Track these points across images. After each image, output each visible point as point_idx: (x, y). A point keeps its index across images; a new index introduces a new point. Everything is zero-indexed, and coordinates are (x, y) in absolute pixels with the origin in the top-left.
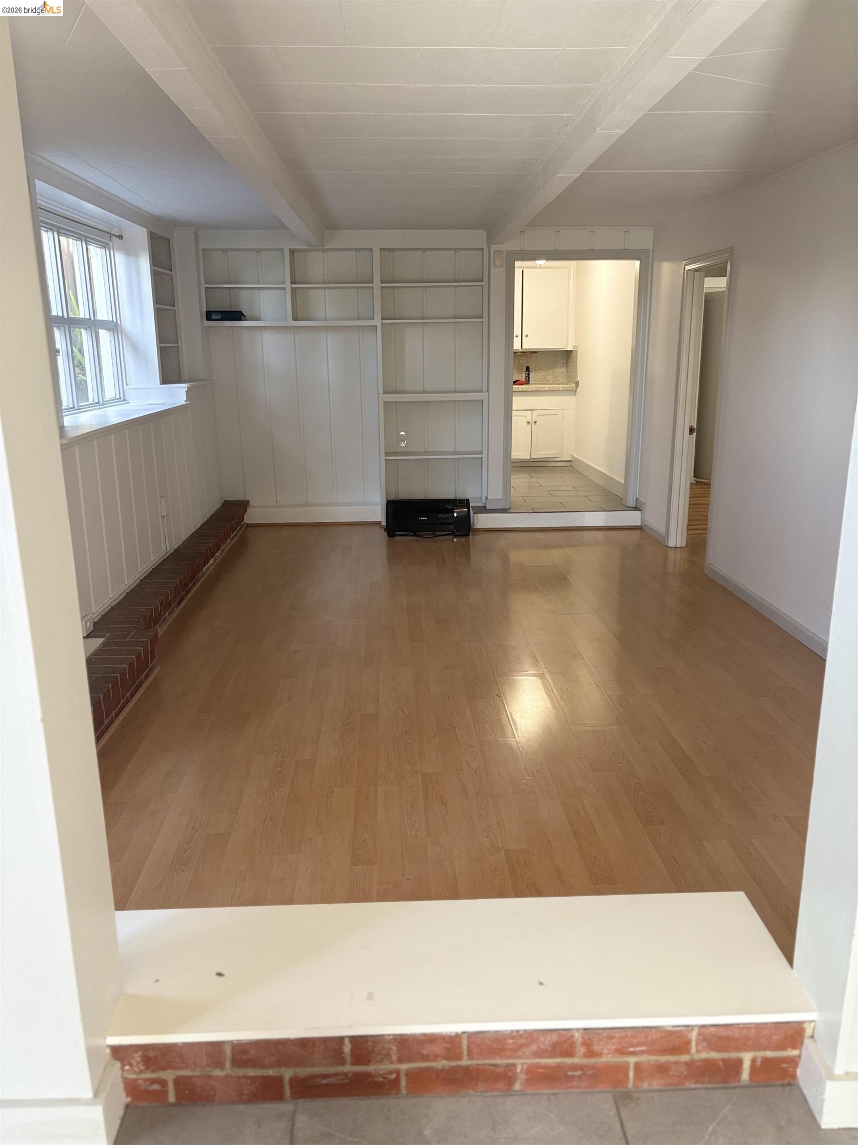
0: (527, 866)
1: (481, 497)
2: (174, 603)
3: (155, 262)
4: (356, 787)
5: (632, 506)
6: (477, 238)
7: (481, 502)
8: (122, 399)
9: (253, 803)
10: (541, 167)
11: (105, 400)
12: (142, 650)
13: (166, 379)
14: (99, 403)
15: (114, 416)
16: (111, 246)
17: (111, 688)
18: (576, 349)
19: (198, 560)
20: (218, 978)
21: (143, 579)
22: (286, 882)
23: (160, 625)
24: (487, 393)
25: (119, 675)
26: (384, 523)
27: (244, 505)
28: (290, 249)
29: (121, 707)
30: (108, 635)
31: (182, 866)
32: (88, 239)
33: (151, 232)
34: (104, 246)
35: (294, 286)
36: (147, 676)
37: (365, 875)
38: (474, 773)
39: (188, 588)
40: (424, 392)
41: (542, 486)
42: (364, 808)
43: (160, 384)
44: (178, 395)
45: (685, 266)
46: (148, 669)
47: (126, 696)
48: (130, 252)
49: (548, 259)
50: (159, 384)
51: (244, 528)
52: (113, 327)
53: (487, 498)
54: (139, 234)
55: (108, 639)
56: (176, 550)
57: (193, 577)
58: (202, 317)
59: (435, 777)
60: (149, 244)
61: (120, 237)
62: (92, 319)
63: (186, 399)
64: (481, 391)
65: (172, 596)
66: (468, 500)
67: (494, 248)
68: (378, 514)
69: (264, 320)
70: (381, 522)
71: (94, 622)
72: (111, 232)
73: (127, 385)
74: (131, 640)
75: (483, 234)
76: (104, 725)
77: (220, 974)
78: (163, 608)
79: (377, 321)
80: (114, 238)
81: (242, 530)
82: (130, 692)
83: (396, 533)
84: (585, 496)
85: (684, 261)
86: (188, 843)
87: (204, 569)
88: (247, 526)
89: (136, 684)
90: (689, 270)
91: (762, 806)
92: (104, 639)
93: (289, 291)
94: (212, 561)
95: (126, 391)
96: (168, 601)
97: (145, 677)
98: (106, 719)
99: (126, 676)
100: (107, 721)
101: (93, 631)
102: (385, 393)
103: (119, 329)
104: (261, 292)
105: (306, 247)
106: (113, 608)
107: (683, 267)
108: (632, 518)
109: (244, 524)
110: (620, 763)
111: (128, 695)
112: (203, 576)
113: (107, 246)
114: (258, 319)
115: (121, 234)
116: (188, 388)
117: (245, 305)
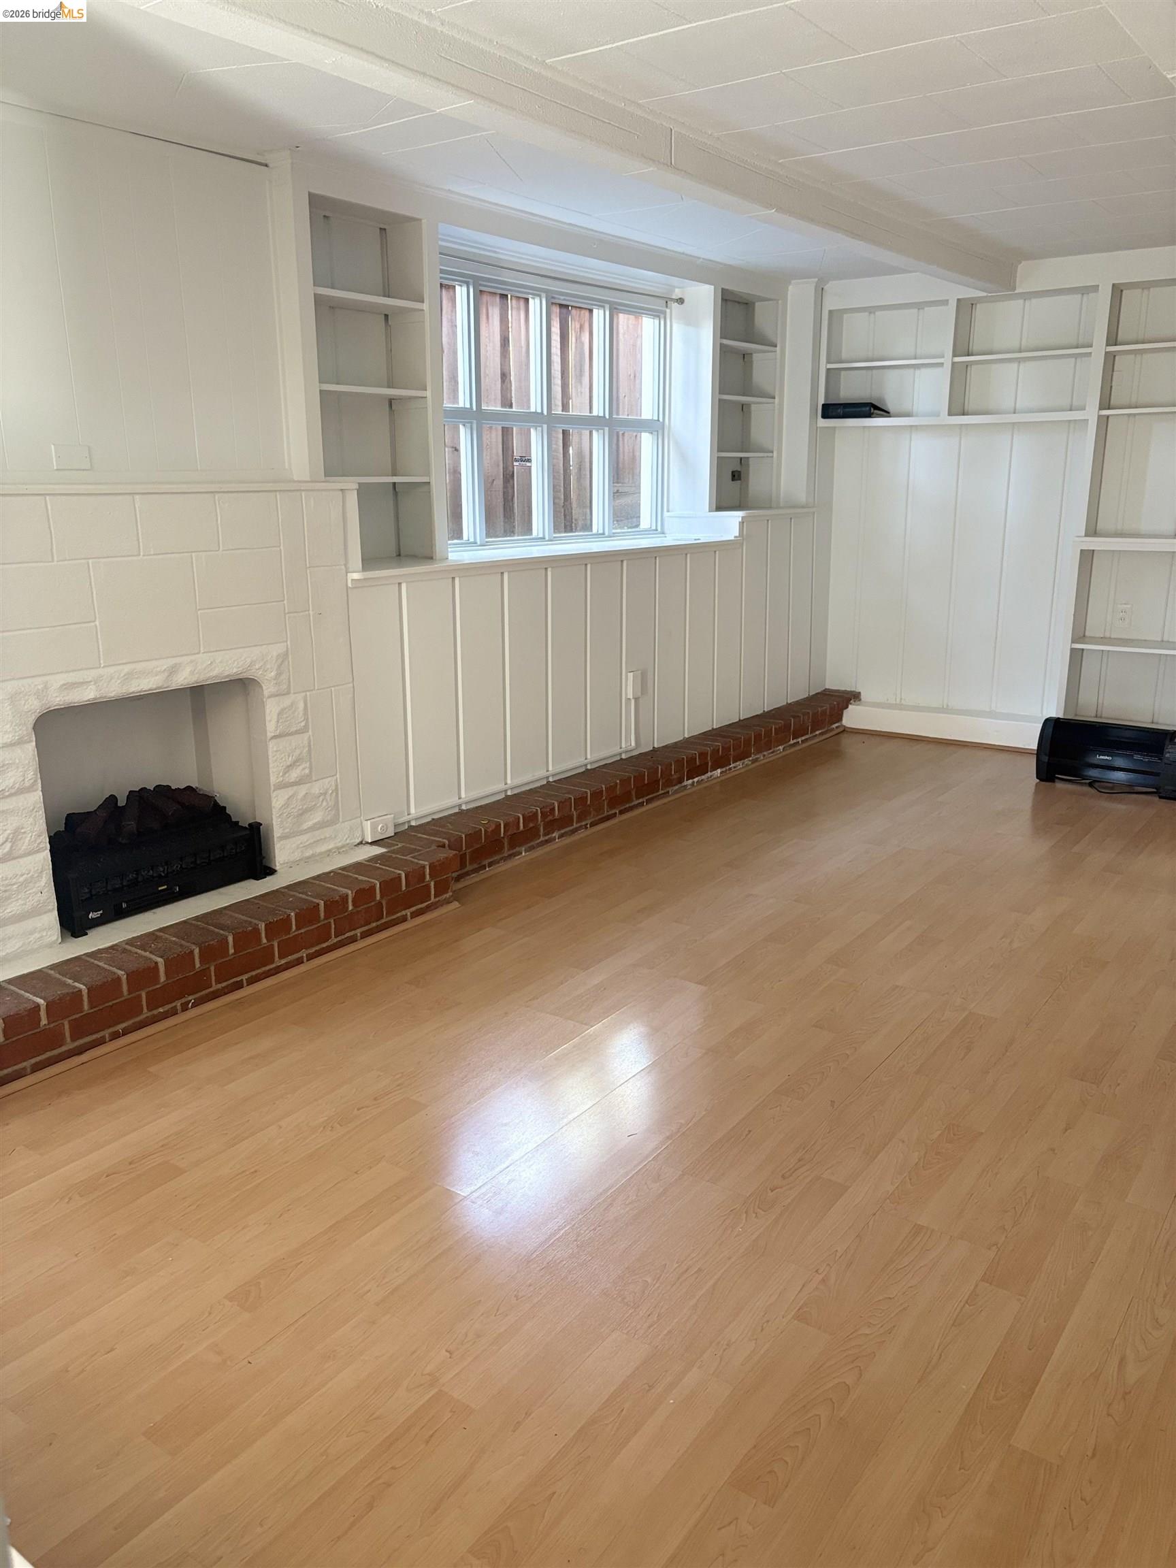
3: (723, 332)
8: (658, 531)
13: (721, 504)
14: (604, 534)
16: (667, 314)
21: (553, 781)
25: (322, 902)
27: (852, 697)
29: (327, 947)
30: (399, 846)
33: (720, 289)
34: (657, 314)
35: (957, 359)
43: (710, 511)
44: (730, 524)
47: (348, 935)
48: (691, 321)
50: (708, 510)
51: (831, 734)
52: (658, 428)
54: (703, 295)
55: (392, 851)
56: (654, 750)
57: (645, 788)
58: (814, 413)
60: (716, 308)
61: (681, 301)
62: (634, 418)
63: (737, 535)
69: (917, 416)
71: (406, 825)
72: (667, 296)
73: (668, 511)
74: (409, 859)
79: (1093, 412)
80: (672, 304)
87: (688, 783)
88: (844, 730)
92: (383, 850)
93: (948, 366)
95: (666, 520)
99: (346, 907)
101: (390, 837)
102: (1086, 534)
103: (665, 433)
104: (917, 372)
105: (985, 294)
106: (461, 813)
109: (838, 726)
111: (357, 932)
113: (662, 316)
114: (908, 415)
115: (682, 297)
116: (743, 517)
117: (890, 392)
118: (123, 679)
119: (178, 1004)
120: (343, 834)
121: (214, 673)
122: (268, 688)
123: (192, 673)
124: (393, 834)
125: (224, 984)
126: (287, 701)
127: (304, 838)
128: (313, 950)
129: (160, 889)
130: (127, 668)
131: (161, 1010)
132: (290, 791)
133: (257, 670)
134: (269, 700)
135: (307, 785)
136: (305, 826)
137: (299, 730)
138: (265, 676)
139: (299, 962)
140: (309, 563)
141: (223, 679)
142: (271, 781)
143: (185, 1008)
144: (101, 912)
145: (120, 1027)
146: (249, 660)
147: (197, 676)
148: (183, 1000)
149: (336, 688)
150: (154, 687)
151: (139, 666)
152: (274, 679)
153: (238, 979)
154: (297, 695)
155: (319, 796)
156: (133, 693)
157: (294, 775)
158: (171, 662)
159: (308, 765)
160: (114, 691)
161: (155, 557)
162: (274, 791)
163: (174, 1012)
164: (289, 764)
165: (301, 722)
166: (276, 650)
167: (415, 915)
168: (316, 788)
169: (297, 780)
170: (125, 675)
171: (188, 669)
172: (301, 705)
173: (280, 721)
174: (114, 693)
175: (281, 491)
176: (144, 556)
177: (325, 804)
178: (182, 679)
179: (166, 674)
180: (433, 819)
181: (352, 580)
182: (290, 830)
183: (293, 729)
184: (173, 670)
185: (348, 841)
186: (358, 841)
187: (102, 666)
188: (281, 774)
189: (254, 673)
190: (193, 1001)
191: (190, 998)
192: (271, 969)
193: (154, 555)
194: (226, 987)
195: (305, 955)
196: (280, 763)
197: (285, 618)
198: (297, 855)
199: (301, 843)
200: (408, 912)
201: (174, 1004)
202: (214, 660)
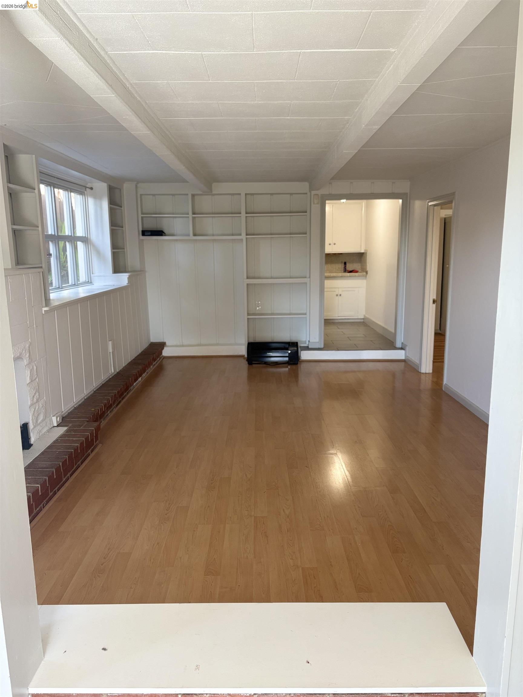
0: (315, 579)
1: (306, 341)
2: (113, 405)
3: (112, 202)
4: (213, 524)
5: (399, 347)
6: (304, 187)
7: (306, 344)
8: (89, 282)
9: (148, 533)
10: (336, 147)
11: (79, 283)
12: (89, 435)
13: (117, 269)
15: (82, 292)
16: (86, 194)
17: (67, 458)
18: (366, 252)
19: (130, 379)
20: (103, 651)
21: (96, 390)
22: (162, 586)
23: (104, 419)
24: (309, 279)
25: (73, 450)
26: (246, 356)
27: (162, 345)
28: (192, 194)
29: (74, 470)
30: (70, 425)
31: (99, 574)
32: (72, 190)
33: (109, 185)
34: (81, 193)
35: (194, 216)
36: (92, 451)
37: (212, 582)
38: (287, 517)
39: (123, 396)
40: (272, 278)
41: (344, 334)
42: (216, 539)
43: (112, 273)
44: (123, 279)
45: (428, 203)
46: (93, 446)
47: (78, 464)
48: (96, 197)
49: (348, 199)
52: (85, 240)
53: (309, 341)
54: (102, 187)
55: (70, 427)
56: (118, 373)
57: (127, 388)
58: (139, 234)
59: (262, 519)
60: (108, 192)
61: (92, 189)
62: (73, 235)
63: (127, 282)
64: (306, 277)
65: (112, 401)
66: (297, 343)
67: (313, 192)
68: (243, 351)
70: (244, 355)
71: (63, 417)
72: (85, 186)
73: (93, 274)
74: (83, 428)
75: (307, 184)
76: (62, 482)
77: (104, 649)
78: (106, 408)
79: (244, 236)
80: (87, 189)
81: (161, 360)
82: (80, 461)
83: (253, 362)
84: (371, 341)
85: (428, 200)
86: (105, 558)
87: (135, 384)
89: (85, 456)
90: (431, 205)
91: (469, 543)
92: (67, 428)
93: (191, 218)
94: (140, 379)
95: (92, 277)
96: (109, 404)
97: (91, 451)
98: (64, 478)
99: (78, 451)
100: (65, 479)
101: (61, 422)
102: (247, 278)
103: (89, 242)
104: (175, 219)
105: (201, 193)
107: (427, 203)
108: (399, 355)
109: (162, 357)
110: (380, 512)
111: (80, 462)
112: (134, 388)
113: (83, 194)
114: (173, 235)
115: (92, 187)
116: (129, 276)
117: (165, 227)
120: (48, 424)
122: (27, 361)
126: (31, 366)
132: (34, 407)
133: (24, 353)
134: (27, 367)
135: (38, 403)
136: (39, 422)
138: (26, 356)
140: (33, 305)
146: (21, 349)
149: (42, 359)
152: (28, 357)
153: (55, 490)
154: (33, 363)
155: (42, 408)
157: (35, 399)
159: (38, 394)
164: (34, 394)
165: (35, 375)
166: (27, 344)
168: (41, 404)
169: (36, 401)
172: (35, 367)
173: (30, 376)
177: (43, 411)
181: (44, 311)
182: (35, 424)
183: (34, 378)
186: (52, 426)
188: (32, 400)
189: (23, 355)
196: (31, 394)
197: (28, 329)
198: (38, 436)
199: (39, 430)
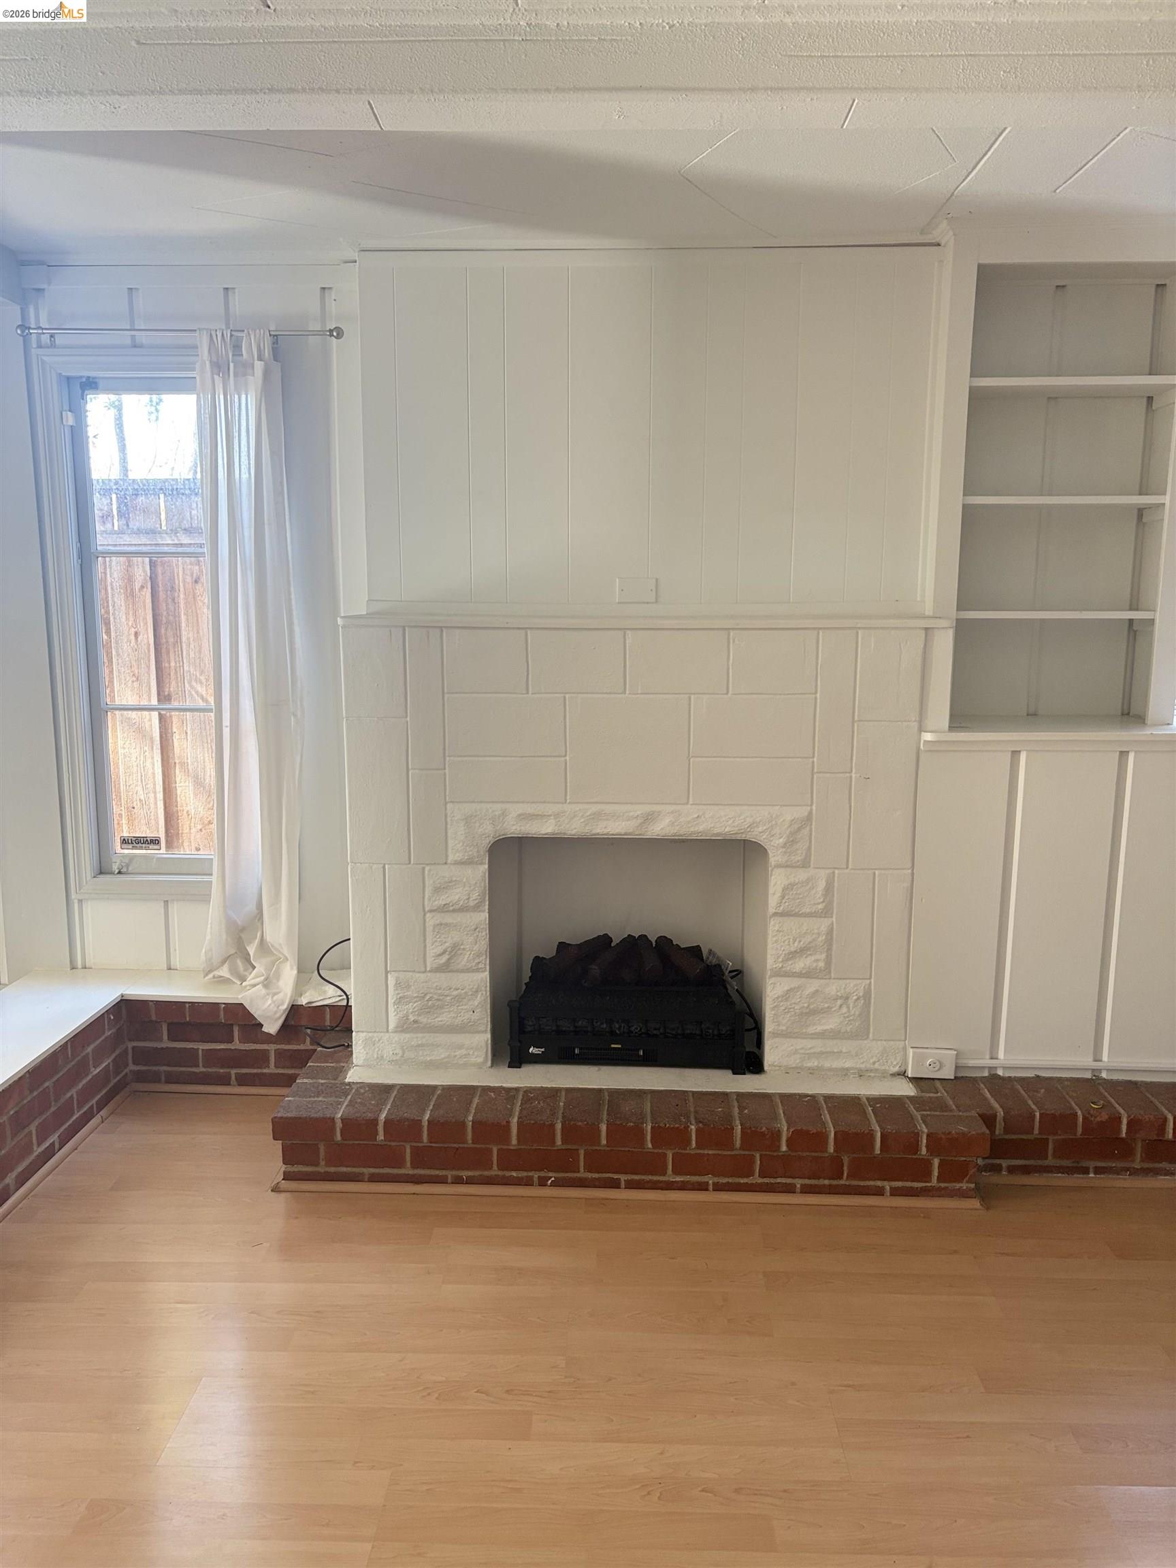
118: (586, 818)
119: (536, 1175)
120: (870, 1053)
121: (701, 828)
122: (774, 857)
123: (672, 824)
124: (953, 1078)
125: (596, 1175)
126: (802, 875)
127: (808, 1043)
128: (725, 1180)
129: (613, 1046)
130: (595, 808)
131: (514, 1174)
132: (795, 982)
133: (761, 833)
134: (777, 871)
135: (822, 981)
136: (811, 1030)
137: (813, 913)
138: (771, 841)
139: (703, 1187)
140: (858, 716)
141: (712, 836)
142: (768, 965)
143: (542, 1183)
144: (543, 1050)
145: (465, 1174)
146: (749, 820)
147: (677, 828)
148: (542, 1174)
149: (883, 872)
150: (623, 832)
151: (609, 808)
152: (783, 847)
153: (616, 1176)
154: (817, 870)
155: (836, 999)
156: (598, 834)
157: (800, 965)
158: (647, 808)
159: (824, 956)
160: (575, 829)
161: (643, 696)
162: (769, 978)
163: (528, 1183)
164: (792, 949)
165: (818, 904)
166: (791, 814)
167: (895, 1192)
168: (833, 988)
169: (804, 972)
170: (590, 815)
171: (667, 821)
172: (822, 884)
173: (786, 897)
174: (575, 831)
175: (824, 628)
176: (630, 694)
177: (844, 1010)
178: (659, 829)
179: (639, 821)
180: (1038, 1076)
181: (925, 741)
182: (787, 1028)
183: (806, 910)
184: (649, 818)
185: (876, 1066)
186: (896, 1069)
187: (568, 801)
188: (780, 960)
189: (757, 835)
190: (553, 1179)
191: (550, 1174)
192: (661, 1182)
193: (642, 694)
194: (598, 1179)
195: (711, 1182)
196: (782, 946)
197: (813, 778)
198: (793, 1061)
199: (802, 1049)
200: (887, 1185)
201: (530, 1174)
202: (704, 814)
